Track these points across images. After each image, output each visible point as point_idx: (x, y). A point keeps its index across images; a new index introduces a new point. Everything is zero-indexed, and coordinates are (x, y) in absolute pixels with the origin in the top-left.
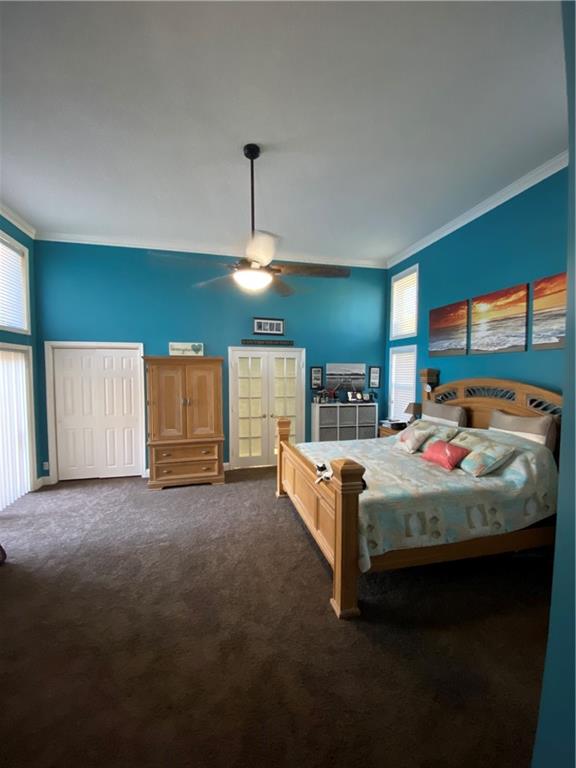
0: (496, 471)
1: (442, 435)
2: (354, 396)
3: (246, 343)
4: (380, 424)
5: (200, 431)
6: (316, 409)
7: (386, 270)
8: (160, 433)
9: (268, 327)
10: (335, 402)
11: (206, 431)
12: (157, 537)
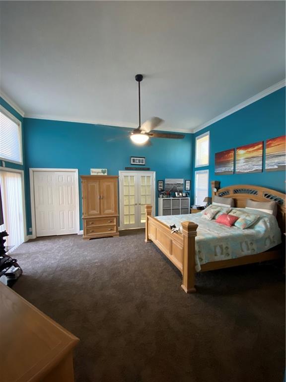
0: (251, 227)
1: (224, 211)
2: (178, 194)
3: (127, 169)
4: (191, 207)
5: (107, 212)
6: (161, 200)
7: (193, 134)
8: (88, 212)
9: (138, 161)
10: (170, 197)
11: (110, 212)
12: (93, 261)
